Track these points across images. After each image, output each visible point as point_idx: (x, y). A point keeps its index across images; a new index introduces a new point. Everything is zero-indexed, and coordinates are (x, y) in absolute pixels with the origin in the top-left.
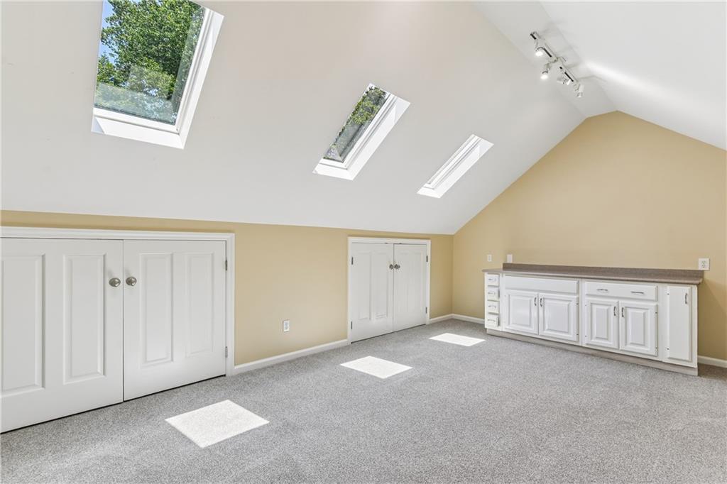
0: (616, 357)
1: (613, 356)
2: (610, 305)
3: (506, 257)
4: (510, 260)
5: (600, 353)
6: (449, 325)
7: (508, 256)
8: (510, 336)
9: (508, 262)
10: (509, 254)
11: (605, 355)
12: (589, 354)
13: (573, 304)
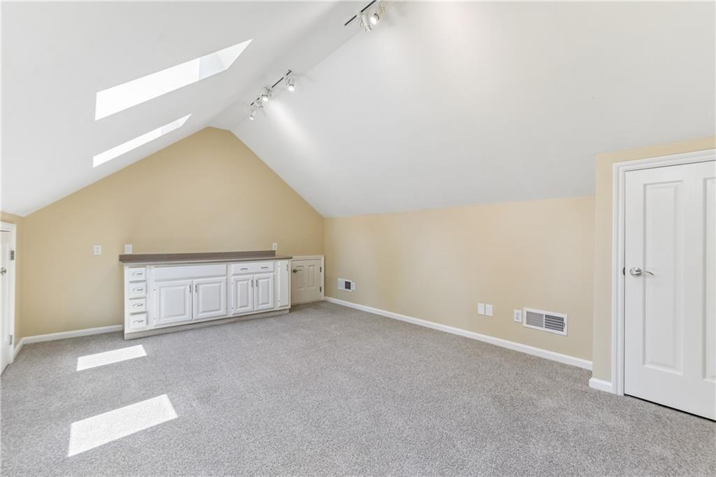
0: (251, 317)
1: (248, 318)
2: (248, 280)
3: (124, 247)
4: (129, 250)
5: (240, 319)
6: (82, 351)
7: (126, 246)
8: (157, 332)
9: (126, 253)
10: (128, 243)
11: (243, 318)
12: (232, 323)
13: (223, 285)
